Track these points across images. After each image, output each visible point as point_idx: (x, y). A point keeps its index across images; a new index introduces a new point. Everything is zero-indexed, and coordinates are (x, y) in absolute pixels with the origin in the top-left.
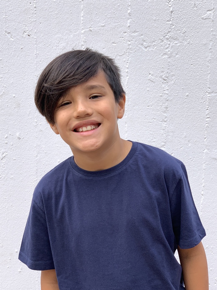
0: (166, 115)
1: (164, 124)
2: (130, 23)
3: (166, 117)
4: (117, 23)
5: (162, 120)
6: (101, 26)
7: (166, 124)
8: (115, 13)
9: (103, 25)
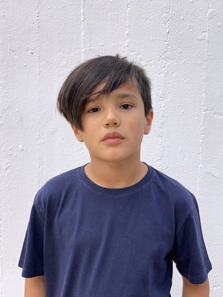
0: (162, 130)
1: (160, 139)
2: (128, 43)
3: (162, 133)
4: (116, 43)
5: (158, 135)
6: (101, 45)
7: (162, 140)
8: (114, 33)
9: (103, 44)
